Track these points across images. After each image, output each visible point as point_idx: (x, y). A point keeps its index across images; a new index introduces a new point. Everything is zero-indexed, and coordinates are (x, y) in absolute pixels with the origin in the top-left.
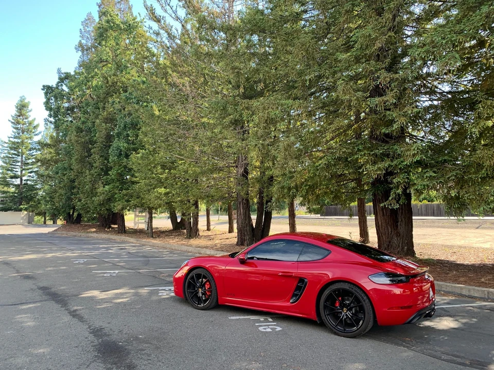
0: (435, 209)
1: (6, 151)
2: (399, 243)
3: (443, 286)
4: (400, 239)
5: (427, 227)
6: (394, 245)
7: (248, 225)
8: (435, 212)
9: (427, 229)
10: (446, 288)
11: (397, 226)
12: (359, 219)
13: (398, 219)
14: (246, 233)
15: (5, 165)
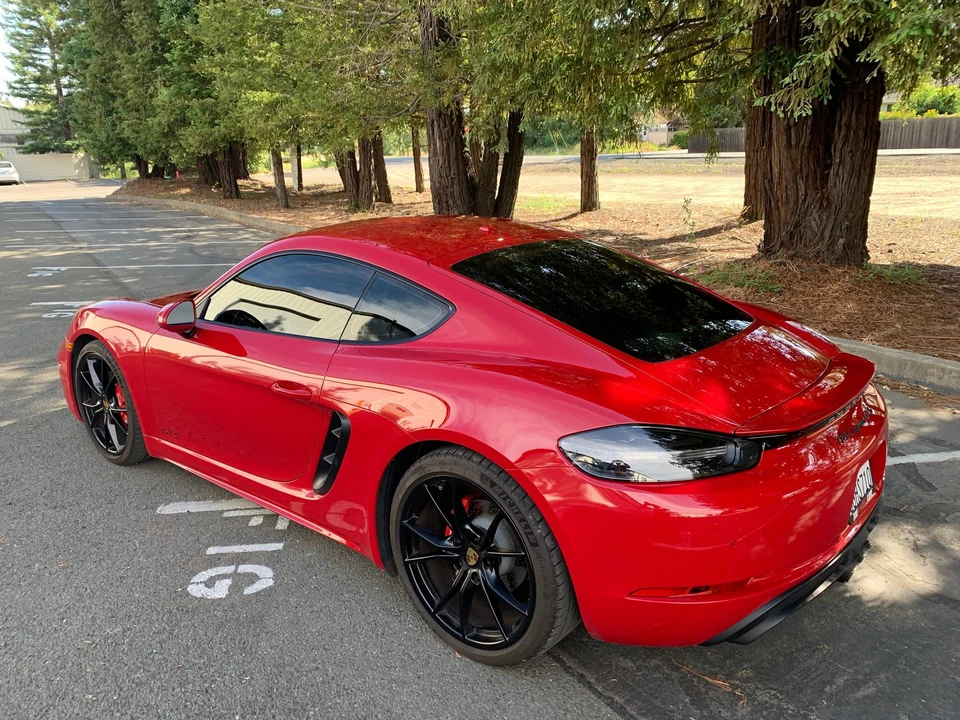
0: (954, 128)
1: (14, 23)
2: (824, 229)
3: (930, 371)
4: (828, 217)
5: (926, 173)
6: (809, 234)
7: (456, 181)
8: (953, 136)
9: (924, 178)
10: (941, 378)
11: (825, 179)
12: (747, 157)
13: (831, 158)
14: (451, 202)
15: (16, 52)
